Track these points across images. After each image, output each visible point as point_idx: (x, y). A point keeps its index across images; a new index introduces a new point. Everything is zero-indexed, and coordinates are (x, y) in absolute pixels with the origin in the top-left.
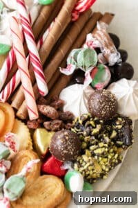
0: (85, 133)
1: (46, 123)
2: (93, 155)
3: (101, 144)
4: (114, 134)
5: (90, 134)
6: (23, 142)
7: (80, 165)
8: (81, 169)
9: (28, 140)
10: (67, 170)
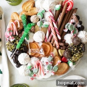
0: (72, 50)
1: (61, 48)
2: (75, 56)
3: (77, 54)
4: (80, 49)
5: (74, 50)
6: (55, 53)
7: (72, 59)
8: (72, 60)
9: (57, 53)
10: (68, 61)
